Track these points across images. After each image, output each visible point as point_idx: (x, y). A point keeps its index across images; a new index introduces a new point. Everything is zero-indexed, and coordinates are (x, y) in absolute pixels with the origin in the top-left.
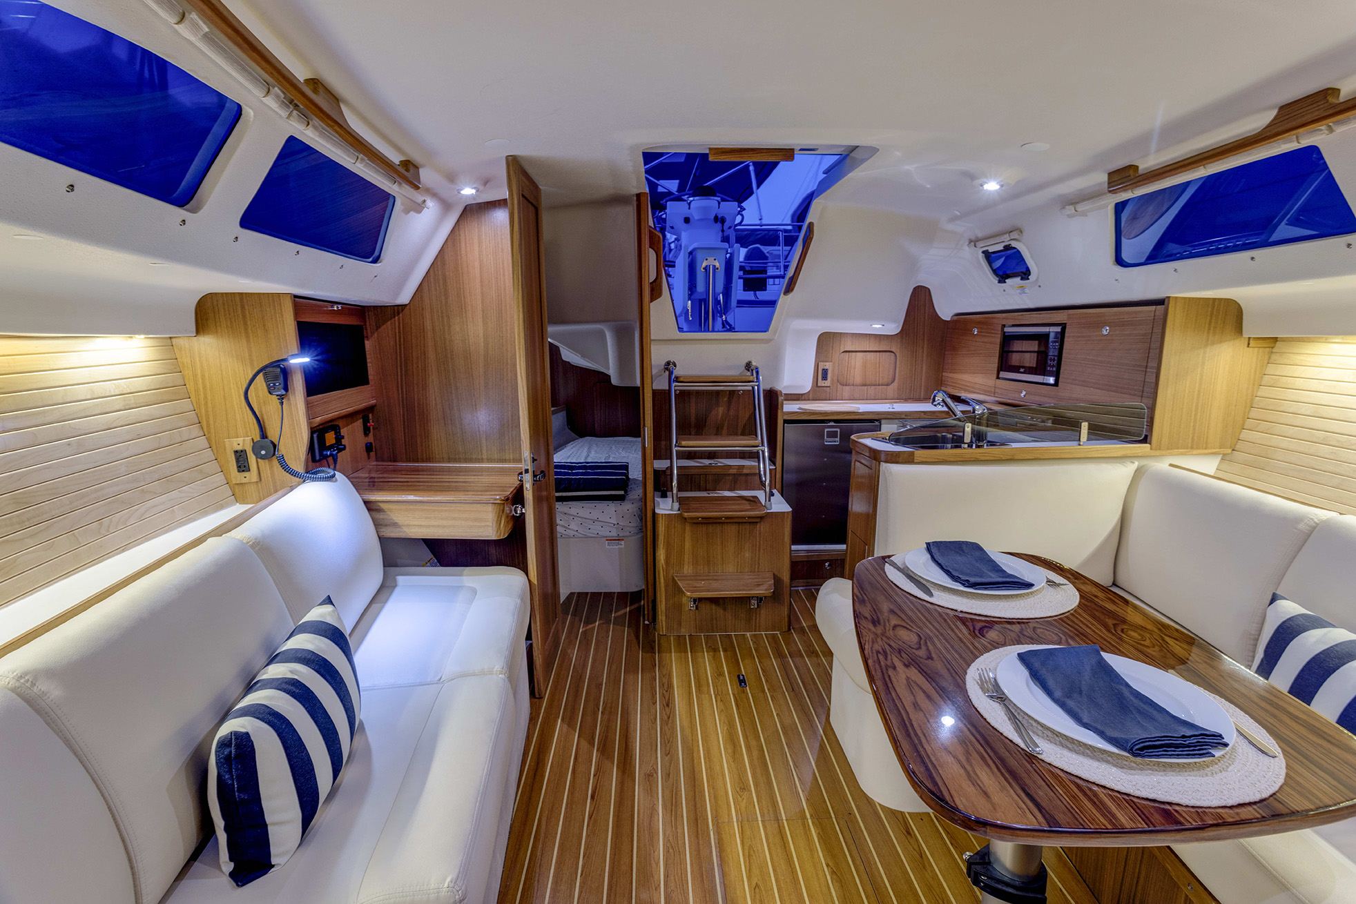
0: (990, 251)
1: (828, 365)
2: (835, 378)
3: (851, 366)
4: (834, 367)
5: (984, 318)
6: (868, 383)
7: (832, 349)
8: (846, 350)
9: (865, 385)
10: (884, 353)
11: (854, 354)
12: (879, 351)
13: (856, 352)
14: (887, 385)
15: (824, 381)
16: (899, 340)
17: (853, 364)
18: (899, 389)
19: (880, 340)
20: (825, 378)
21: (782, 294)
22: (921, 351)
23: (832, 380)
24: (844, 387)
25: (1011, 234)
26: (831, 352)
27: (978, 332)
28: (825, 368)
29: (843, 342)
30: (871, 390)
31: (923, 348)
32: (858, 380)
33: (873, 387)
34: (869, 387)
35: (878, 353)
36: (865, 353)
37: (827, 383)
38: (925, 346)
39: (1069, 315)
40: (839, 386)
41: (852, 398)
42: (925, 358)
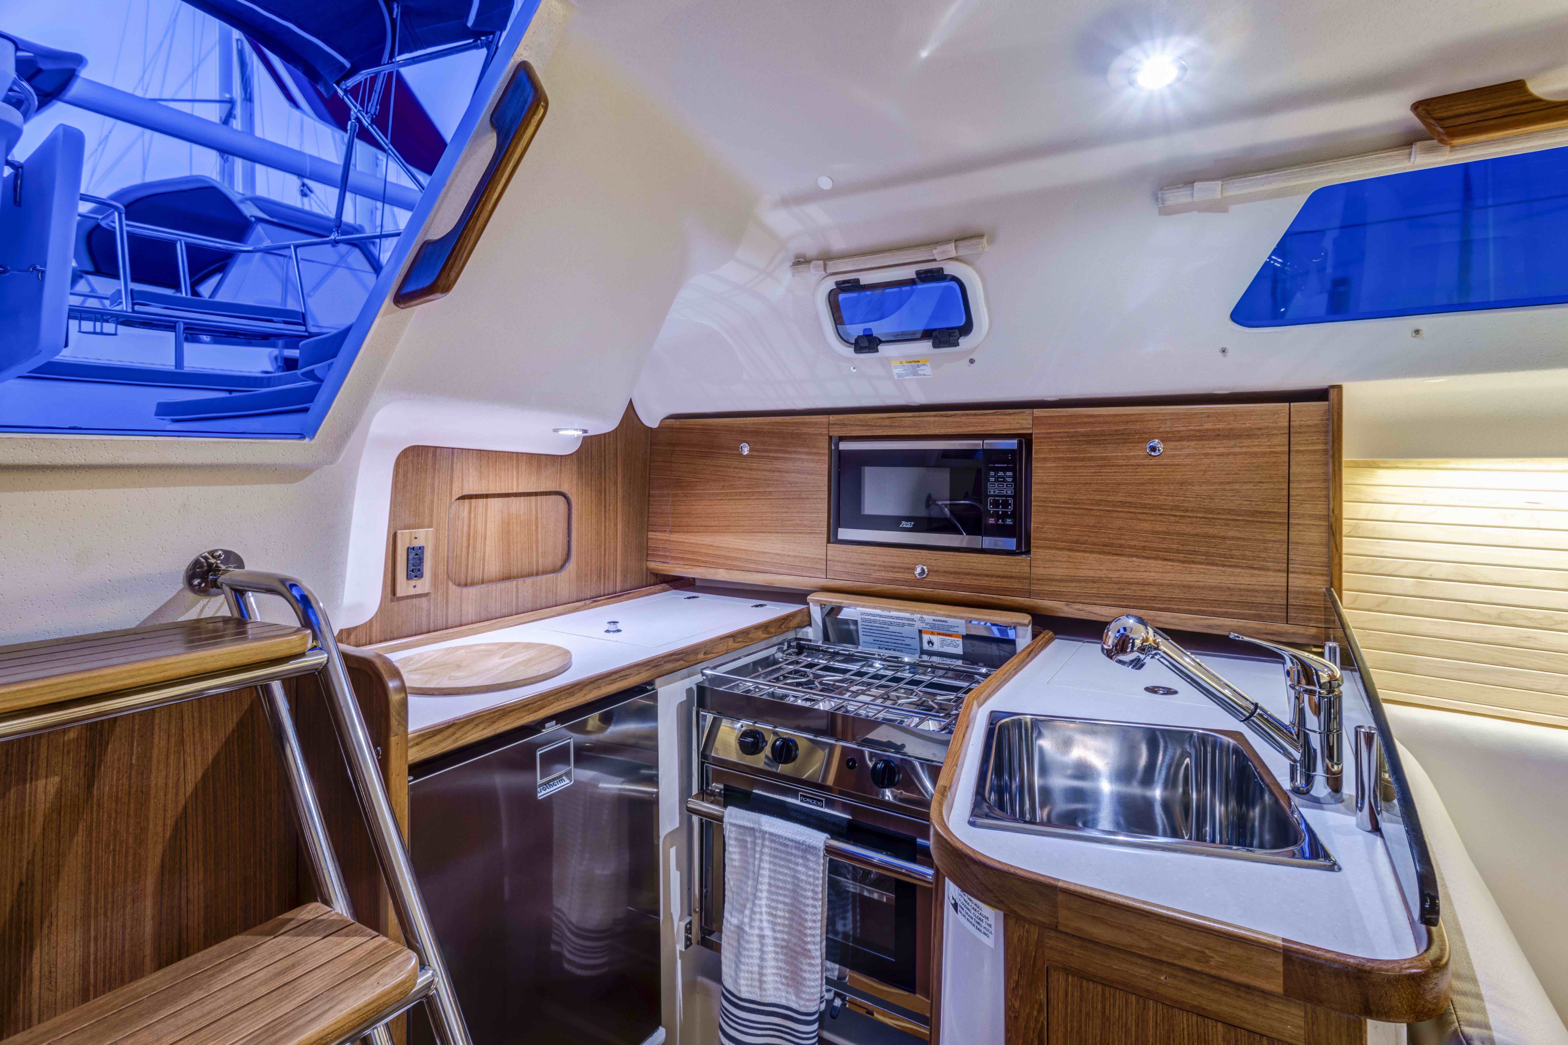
0: (862, 283)
1: (423, 537)
2: (442, 569)
3: (475, 532)
4: (437, 539)
5: (769, 424)
6: (515, 571)
7: (433, 492)
8: (466, 493)
9: (507, 578)
10: (544, 497)
11: (481, 501)
12: (536, 494)
13: (487, 496)
14: (555, 571)
15: (413, 582)
16: (575, 468)
17: (480, 527)
18: (578, 577)
19: (539, 467)
20: (415, 570)
21: (388, 302)
22: (613, 489)
23: (435, 576)
24: (465, 590)
25: (960, 244)
26: (428, 499)
27: (751, 450)
28: (417, 544)
29: (457, 474)
30: (525, 588)
31: (616, 483)
32: (493, 567)
33: (529, 581)
34: (520, 581)
35: (533, 498)
36: (506, 499)
37: (423, 585)
38: (620, 478)
39: (1034, 418)
40: (452, 588)
41: (484, 615)
42: (619, 504)
